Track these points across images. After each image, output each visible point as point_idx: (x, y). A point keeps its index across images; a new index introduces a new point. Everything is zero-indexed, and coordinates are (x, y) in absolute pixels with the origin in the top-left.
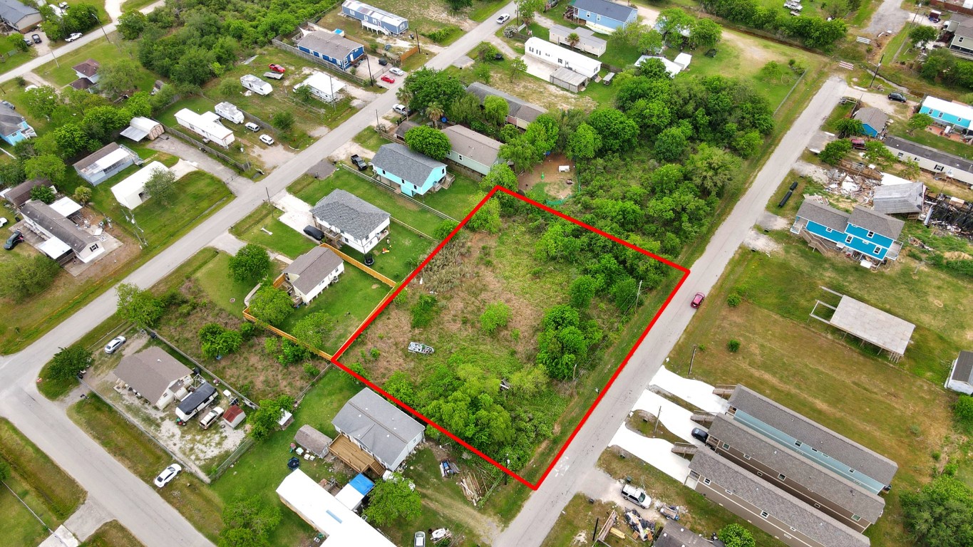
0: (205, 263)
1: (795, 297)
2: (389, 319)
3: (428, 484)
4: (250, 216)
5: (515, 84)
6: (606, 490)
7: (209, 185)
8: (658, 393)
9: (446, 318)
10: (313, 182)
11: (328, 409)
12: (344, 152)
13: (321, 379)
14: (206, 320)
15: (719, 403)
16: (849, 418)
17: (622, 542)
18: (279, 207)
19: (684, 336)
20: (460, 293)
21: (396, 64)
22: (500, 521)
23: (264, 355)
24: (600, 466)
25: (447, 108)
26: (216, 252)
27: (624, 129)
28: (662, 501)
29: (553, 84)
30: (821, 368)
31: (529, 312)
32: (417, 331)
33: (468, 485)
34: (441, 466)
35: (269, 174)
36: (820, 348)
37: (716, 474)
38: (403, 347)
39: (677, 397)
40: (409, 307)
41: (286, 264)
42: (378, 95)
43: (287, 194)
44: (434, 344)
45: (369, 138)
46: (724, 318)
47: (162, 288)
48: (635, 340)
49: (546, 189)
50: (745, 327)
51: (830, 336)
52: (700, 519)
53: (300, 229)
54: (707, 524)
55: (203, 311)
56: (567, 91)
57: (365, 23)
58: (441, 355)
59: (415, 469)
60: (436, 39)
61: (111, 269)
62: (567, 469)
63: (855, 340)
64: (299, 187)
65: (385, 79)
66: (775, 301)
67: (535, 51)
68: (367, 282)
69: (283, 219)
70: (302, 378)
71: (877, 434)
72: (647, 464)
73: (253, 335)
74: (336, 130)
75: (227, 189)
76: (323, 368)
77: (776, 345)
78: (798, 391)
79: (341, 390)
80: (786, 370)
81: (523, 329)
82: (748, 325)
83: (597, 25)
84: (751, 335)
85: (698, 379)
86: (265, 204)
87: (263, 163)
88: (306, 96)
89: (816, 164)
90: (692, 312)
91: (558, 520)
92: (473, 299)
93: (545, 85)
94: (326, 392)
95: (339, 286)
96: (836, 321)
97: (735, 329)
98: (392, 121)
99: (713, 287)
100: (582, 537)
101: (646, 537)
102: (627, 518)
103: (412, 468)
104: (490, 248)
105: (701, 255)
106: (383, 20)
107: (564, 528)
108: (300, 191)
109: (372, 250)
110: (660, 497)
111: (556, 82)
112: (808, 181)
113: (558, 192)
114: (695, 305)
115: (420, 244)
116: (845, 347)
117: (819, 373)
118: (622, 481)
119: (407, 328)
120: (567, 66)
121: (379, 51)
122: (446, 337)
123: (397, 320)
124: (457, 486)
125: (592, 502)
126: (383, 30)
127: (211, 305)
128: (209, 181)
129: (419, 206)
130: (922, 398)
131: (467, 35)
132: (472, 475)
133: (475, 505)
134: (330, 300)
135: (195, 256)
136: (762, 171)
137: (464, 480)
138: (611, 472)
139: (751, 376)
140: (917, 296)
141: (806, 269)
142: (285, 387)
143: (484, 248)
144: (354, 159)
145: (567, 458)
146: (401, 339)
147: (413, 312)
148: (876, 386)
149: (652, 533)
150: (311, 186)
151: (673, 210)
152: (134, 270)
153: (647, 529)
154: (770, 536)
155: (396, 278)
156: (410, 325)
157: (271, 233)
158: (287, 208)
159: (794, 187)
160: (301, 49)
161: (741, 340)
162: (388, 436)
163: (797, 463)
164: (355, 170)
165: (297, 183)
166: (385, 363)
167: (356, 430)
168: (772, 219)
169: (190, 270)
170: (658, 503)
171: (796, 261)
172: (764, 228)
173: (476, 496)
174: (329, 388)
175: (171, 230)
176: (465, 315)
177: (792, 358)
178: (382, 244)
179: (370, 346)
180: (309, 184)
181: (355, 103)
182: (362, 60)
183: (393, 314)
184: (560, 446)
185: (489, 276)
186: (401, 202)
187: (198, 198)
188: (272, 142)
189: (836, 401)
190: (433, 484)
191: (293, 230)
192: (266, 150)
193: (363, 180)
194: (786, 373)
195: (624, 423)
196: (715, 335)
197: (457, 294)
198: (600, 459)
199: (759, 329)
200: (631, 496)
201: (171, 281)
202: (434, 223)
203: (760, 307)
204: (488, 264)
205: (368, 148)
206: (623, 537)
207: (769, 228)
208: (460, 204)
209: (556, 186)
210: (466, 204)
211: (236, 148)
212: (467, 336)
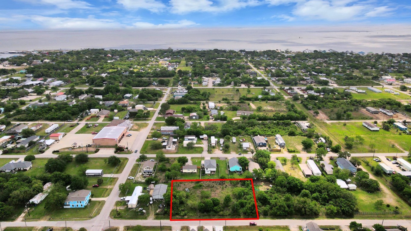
4: (198, 157)
8: (213, 228)
10: (217, 159)
12: (231, 158)
18: (205, 159)
19: (238, 226)
21: (271, 151)
22: (154, 218)
29: (302, 172)
33: (159, 210)
35: (212, 154)
40: (197, 184)
43: (210, 158)
49: (260, 187)
56: (304, 175)
57: (276, 141)
60: (290, 151)
67: (308, 163)
69: (202, 161)
74: (237, 154)
75: (202, 152)
88: (241, 145)
90: (248, 225)
92: (210, 191)
99: (263, 226)
103: (156, 200)
104: (228, 187)
113: (262, 189)
120: (312, 170)
121: (271, 147)
122: (194, 192)
126: (278, 143)
127: (171, 164)
128: (202, 149)
132: (162, 210)
133: (155, 213)
143: (226, 186)
146: (187, 187)
156: (192, 186)
157: (196, 162)
160: (253, 138)
165: (214, 157)
166: (179, 188)
172: (301, 228)
173: (158, 213)
181: (249, 153)
184: (182, 220)
185: (219, 190)
187: (196, 151)
188: (221, 150)
192: (218, 150)
193: (226, 164)
195: (198, 226)
198: (184, 226)
201: (172, 158)
204: (223, 189)
211: (213, 147)
212: (198, 195)
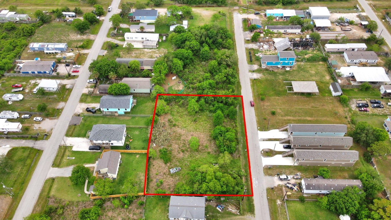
0: (51, 186)
1: (277, 88)
2: (154, 166)
3: (218, 217)
4: (57, 156)
5: (131, 53)
6: (274, 182)
7: (24, 152)
8: (264, 140)
9: (175, 154)
10: (75, 128)
11: (158, 214)
12: (79, 109)
13: (146, 204)
14: (74, 211)
15: (283, 134)
16: (318, 118)
17: (291, 196)
18: (68, 145)
19: (257, 117)
20: (173, 141)
21: (74, 64)
22: (251, 214)
23: (114, 209)
24: (266, 175)
25: (116, 73)
26: (53, 179)
27: (189, 55)
28: (292, 175)
29: (145, 48)
30: (300, 107)
31: (203, 135)
32: (168, 164)
33: (231, 209)
34: (217, 208)
35: (51, 133)
36: (295, 101)
37: (306, 156)
38: (168, 173)
39: (270, 139)
40: (158, 157)
41: (92, 167)
42: (76, 79)
43: (68, 138)
44: (179, 165)
45: (86, 99)
46: (264, 106)
47: (38, 209)
48: (244, 127)
49: (173, 88)
50: (271, 105)
51: (295, 96)
52: (306, 174)
53: (87, 149)
54: (309, 174)
55: (69, 207)
56: (152, 49)
57: (46, 51)
58: (184, 168)
59: (209, 215)
60: (83, 47)
61: (2, 215)
62: (257, 182)
63: (302, 94)
64: (71, 133)
65: (74, 72)
66: (273, 93)
67: (130, 38)
68: (133, 157)
69: (74, 149)
70: (137, 209)
71: (328, 119)
72: (279, 165)
73: (103, 204)
74: (68, 102)
75: (35, 149)
76: (144, 200)
77: (283, 107)
78: (300, 118)
79: (157, 203)
80: (292, 113)
81: (205, 143)
82: (271, 104)
83: (145, 20)
84: (275, 107)
85: (271, 129)
86: (60, 147)
87: (44, 130)
88: (42, 92)
89: (251, 43)
90: (253, 108)
91: (268, 202)
92: (179, 141)
93: (142, 49)
94: (152, 208)
95: (123, 164)
96: (296, 90)
97: (269, 107)
98: (91, 87)
99: (253, 97)
100: (279, 202)
101: (297, 189)
102: (288, 187)
103: (208, 215)
104: (170, 119)
105: (241, 88)
106: (55, 47)
107: (271, 203)
108: (72, 134)
109: (125, 142)
110: (290, 174)
111: (146, 47)
112: (252, 49)
113: (178, 88)
114: (252, 105)
115: (142, 131)
116: (302, 97)
117: (301, 109)
118: (276, 176)
119: (164, 165)
120: (146, 40)
121: (62, 61)
122: (180, 160)
123: (157, 165)
124: (228, 211)
125: (272, 189)
126: (57, 51)
127: (71, 203)
128: (22, 150)
129: (131, 116)
130: (330, 102)
131: (96, 41)
132: (230, 204)
133: (239, 214)
134: (124, 171)
135: (44, 186)
136: (237, 51)
137: (229, 208)
138: (271, 175)
139: (285, 120)
140: (307, 72)
141: (274, 78)
142: (133, 216)
143: (168, 120)
144: (88, 110)
145: (254, 179)
146: (165, 171)
147: (161, 158)
148: (318, 105)
149: (298, 187)
150: (76, 130)
151: (225, 76)
152: (16, 209)
153: (296, 186)
154: (327, 166)
155: (143, 148)
156: (164, 164)
157: (74, 158)
158: (73, 144)
159: (250, 53)
160: (23, 73)
161: (274, 110)
162: (195, 209)
163: (323, 139)
164: (91, 114)
165: (68, 131)
166: (166, 183)
167: (181, 214)
168: (252, 66)
169: (46, 193)
170: (292, 176)
171: (269, 77)
172: (252, 71)
173: (237, 211)
174: (152, 206)
175: (20, 181)
176: (181, 149)
177: (291, 108)
178: (127, 138)
179: (155, 180)
180: (74, 129)
181: (68, 87)
182: (57, 67)
183: (154, 163)
184: (249, 176)
185: (179, 130)
186: (122, 118)
187: (23, 160)
188: (42, 119)
189: (311, 115)
190: (220, 216)
191: (83, 152)
192: (41, 124)
193: (98, 117)
194: (293, 114)
195: (262, 156)
196: (265, 112)
197: (172, 142)
198: (264, 173)
199: (275, 104)
200: (284, 179)
201: (40, 203)
202: (141, 120)
203: (271, 97)
204: (174, 126)
205: (89, 103)
206: (291, 194)
207: (254, 70)
208: (146, 108)
209: (176, 86)
210: (148, 107)
211: (26, 129)
212: (188, 156)
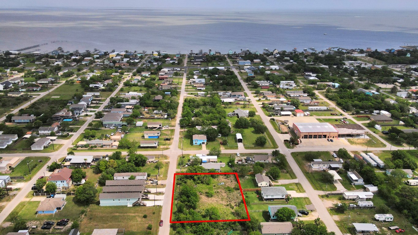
8: (160, 200)
9: (223, 191)
19: (160, 214)
24: (165, 184)
32: (226, 186)
38: (226, 183)
44: (219, 185)
50: (144, 224)
77: (133, 223)
78: (124, 215)
80: (128, 219)
84: (141, 223)
85: (152, 206)
90: (162, 219)
99: (158, 231)
108: (304, 199)
118: (159, 184)
125: (163, 180)
139: (138, 213)
157: (290, 187)
158: (298, 194)
165: (309, 200)
195: (165, 192)
196: (152, 218)
204: (228, 205)
